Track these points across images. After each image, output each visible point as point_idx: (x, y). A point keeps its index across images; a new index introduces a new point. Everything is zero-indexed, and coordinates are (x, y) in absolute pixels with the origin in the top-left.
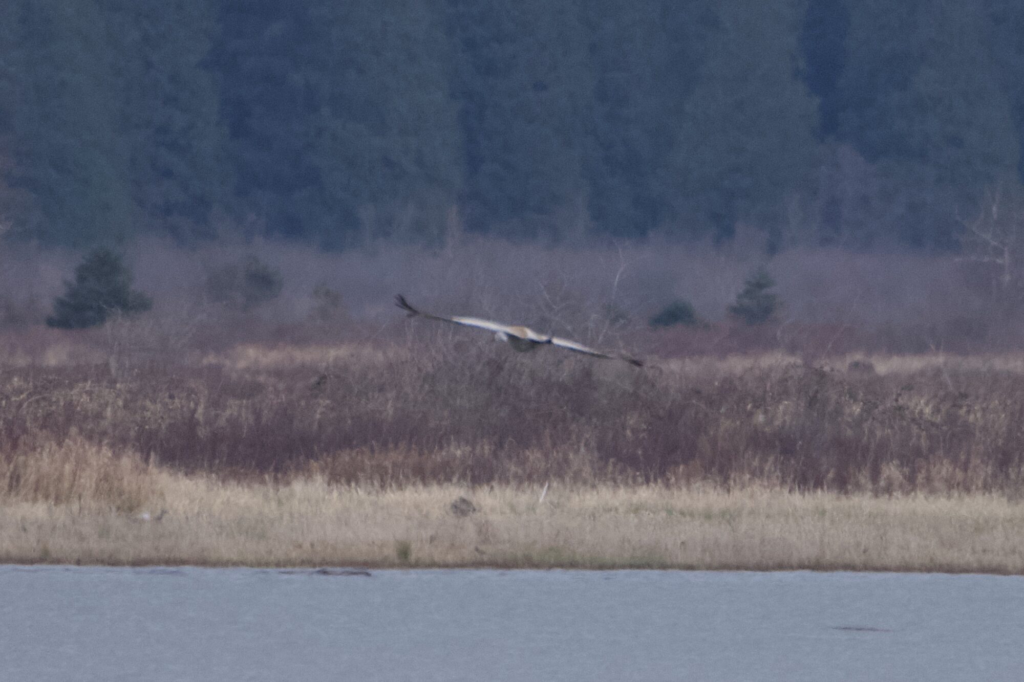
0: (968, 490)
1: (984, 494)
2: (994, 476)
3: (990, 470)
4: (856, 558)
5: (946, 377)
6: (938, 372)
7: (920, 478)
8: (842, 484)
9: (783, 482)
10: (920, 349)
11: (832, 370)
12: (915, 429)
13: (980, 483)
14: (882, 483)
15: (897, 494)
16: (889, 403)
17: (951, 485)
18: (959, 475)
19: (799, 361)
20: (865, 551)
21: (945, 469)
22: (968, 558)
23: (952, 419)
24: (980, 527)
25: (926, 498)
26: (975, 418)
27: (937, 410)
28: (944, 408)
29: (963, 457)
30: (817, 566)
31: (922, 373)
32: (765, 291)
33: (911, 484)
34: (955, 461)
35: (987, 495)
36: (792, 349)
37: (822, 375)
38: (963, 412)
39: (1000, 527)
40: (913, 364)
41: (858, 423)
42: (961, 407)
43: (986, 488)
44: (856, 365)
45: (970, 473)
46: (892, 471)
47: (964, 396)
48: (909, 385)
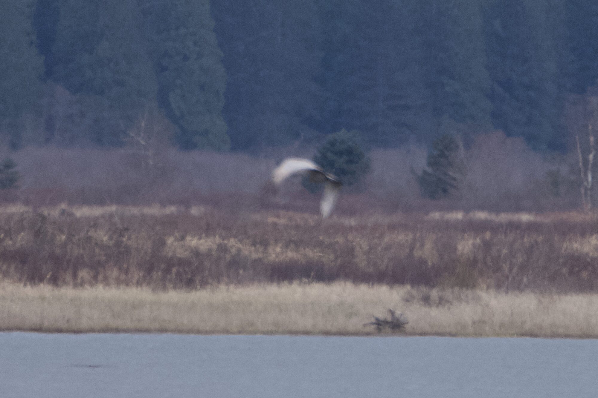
0: (127, 285)
1: (137, 287)
2: (144, 277)
3: (141, 274)
4: (63, 325)
5: (116, 219)
6: (111, 216)
7: (101, 277)
8: (55, 281)
9: (20, 280)
10: (101, 202)
11: (49, 215)
12: (97, 250)
13: (135, 281)
14: (79, 281)
15: (87, 287)
16: (82, 235)
17: (119, 282)
18: (123, 277)
19: (31, 210)
20: (68, 321)
21: (115, 273)
22: (128, 324)
23: (118, 244)
24: (136, 306)
25: (104, 288)
26: (132, 243)
27: (111, 238)
28: (115, 237)
29: (125, 266)
30: (39, 329)
31: (103, 216)
32: (11, 170)
33: (95, 280)
34: (120, 268)
35: (139, 287)
36: (27, 202)
37: (43, 218)
38: (124, 239)
39: (148, 306)
40: (97, 211)
41: (64, 245)
42: (124, 236)
43: (139, 283)
44: (63, 212)
45: (130, 276)
46: (84, 274)
47: (127, 229)
48: (95, 224)
